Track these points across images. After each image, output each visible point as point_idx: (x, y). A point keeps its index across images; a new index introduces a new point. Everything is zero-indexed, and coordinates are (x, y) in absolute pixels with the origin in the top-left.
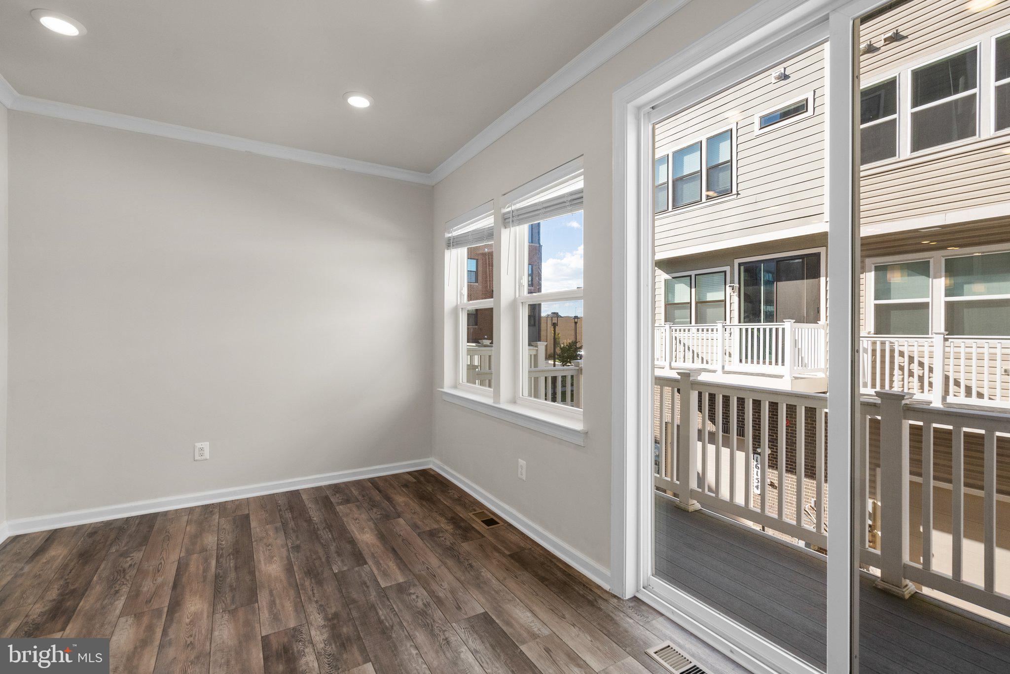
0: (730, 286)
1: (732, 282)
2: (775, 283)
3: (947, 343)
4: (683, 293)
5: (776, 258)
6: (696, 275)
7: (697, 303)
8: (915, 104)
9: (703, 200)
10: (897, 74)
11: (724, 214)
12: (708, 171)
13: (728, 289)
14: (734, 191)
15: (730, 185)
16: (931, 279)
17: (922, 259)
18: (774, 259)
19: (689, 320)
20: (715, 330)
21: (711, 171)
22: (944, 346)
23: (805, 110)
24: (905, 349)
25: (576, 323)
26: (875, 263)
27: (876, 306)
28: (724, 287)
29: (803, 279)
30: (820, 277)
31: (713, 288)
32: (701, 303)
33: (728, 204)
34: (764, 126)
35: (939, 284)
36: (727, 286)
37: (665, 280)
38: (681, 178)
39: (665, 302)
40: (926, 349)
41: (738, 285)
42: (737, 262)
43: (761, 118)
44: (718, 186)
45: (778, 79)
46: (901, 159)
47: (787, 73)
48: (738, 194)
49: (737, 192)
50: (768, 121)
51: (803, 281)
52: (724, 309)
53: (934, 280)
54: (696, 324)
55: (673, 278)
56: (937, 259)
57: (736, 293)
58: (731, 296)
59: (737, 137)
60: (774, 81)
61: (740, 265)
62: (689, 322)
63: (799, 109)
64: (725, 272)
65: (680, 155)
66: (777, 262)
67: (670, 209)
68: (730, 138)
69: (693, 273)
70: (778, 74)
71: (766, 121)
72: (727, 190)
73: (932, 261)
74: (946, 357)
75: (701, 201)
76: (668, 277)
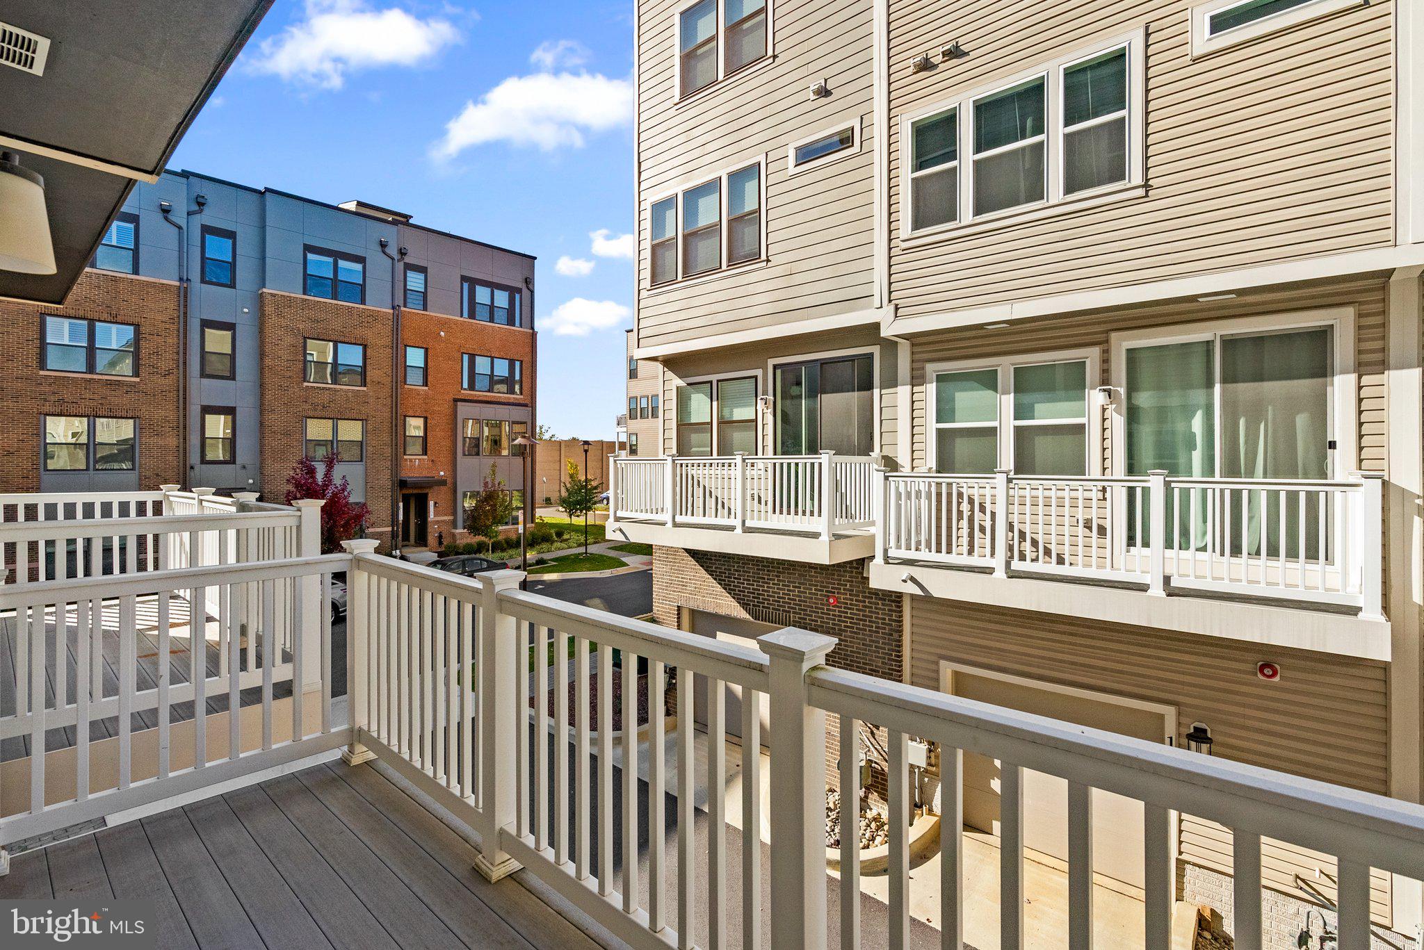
0: (762, 399)
1: (765, 392)
2: (819, 395)
3: (1011, 485)
4: (701, 408)
5: (820, 359)
6: (718, 381)
7: (719, 423)
8: (978, 149)
9: (722, 267)
10: (957, 105)
11: (751, 290)
12: (730, 222)
13: (760, 405)
14: (763, 257)
15: (758, 247)
16: (998, 395)
17: (990, 366)
18: (817, 360)
19: (709, 449)
20: (733, 465)
21: (734, 224)
22: (1008, 488)
23: (851, 144)
24: (975, 493)
25: (586, 451)
26: (939, 371)
27: (939, 431)
28: (754, 401)
29: (854, 391)
30: (873, 388)
31: (740, 402)
32: (724, 423)
33: (754, 275)
34: (801, 162)
35: (1008, 402)
36: (759, 398)
37: (677, 388)
38: (694, 234)
39: (677, 422)
40: (988, 492)
41: (772, 398)
42: (771, 362)
43: (798, 149)
44: (743, 246)
45: (818, 95)
46: (963, 224)
47: (829, 88)
48: (768, 261)
49: (767, 257)
50: (807, 154)
51: (853, 393)
52: (754, 433)
53: (1002, 396)
54: (718, 455)
55: (688, 384)
56: (1005, 367)
57: (771, 410)
58: (763, 414)
59: (767, 176)
60: (812, 97)
61: (775, 367)
62: (710, 454)
63: (845, 140)
64: (756, 377)
65: (693, 195)
66: (822, 364)
67: (680, 279)
68: (757, 176)
69: (714, 378)
70: (816, 87)
71: (804, 156)
72: (755, 254)
73: (999, 369)
74: (1009, 503)
75: (721, 268)
76: (680, 383)
